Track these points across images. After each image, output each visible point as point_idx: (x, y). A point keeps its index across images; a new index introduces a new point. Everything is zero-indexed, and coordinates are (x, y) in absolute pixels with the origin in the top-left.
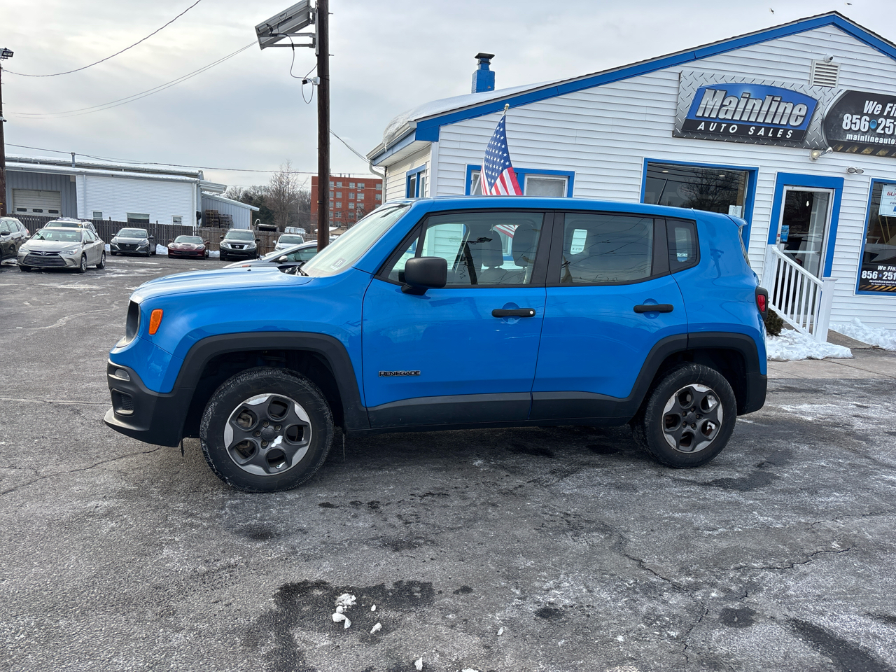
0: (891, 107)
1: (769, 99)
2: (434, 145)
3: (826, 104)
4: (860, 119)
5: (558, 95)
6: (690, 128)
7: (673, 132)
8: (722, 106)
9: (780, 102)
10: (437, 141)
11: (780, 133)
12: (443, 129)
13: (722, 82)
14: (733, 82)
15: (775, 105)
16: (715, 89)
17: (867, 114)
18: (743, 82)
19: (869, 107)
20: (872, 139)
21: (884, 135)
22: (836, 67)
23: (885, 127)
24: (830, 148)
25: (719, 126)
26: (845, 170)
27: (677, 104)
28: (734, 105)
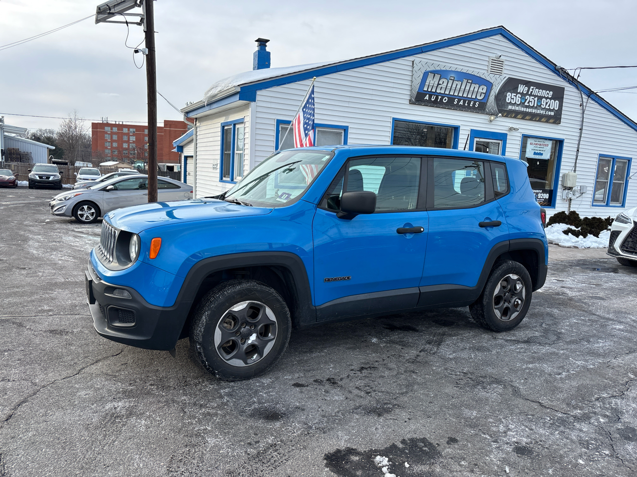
0: (533, 89)
1: (465, 81)
2: (253, 104)
3: (497, 86)
4: (516, 96)
5: (337, 72)
6: (420, 98)
7: (410, 100)
8: (439, 84)
9: (471, 83)
10: (255, 101)
11: (472, 104)
12: (259, 93)
13: (438, 69)
14: (444, 69)
15: (469, 85)
16: (434, 73)
17: (519, 93)
18: (450, 69)
19: (522, 88)
20: (522, 109)
21: (528, 107)
22: (503, 62)
23: (529, 101)
24: (500, 115)
25: (437, 98)
26: (507, 128)
27: (412, 81)
28: (445, 84)
